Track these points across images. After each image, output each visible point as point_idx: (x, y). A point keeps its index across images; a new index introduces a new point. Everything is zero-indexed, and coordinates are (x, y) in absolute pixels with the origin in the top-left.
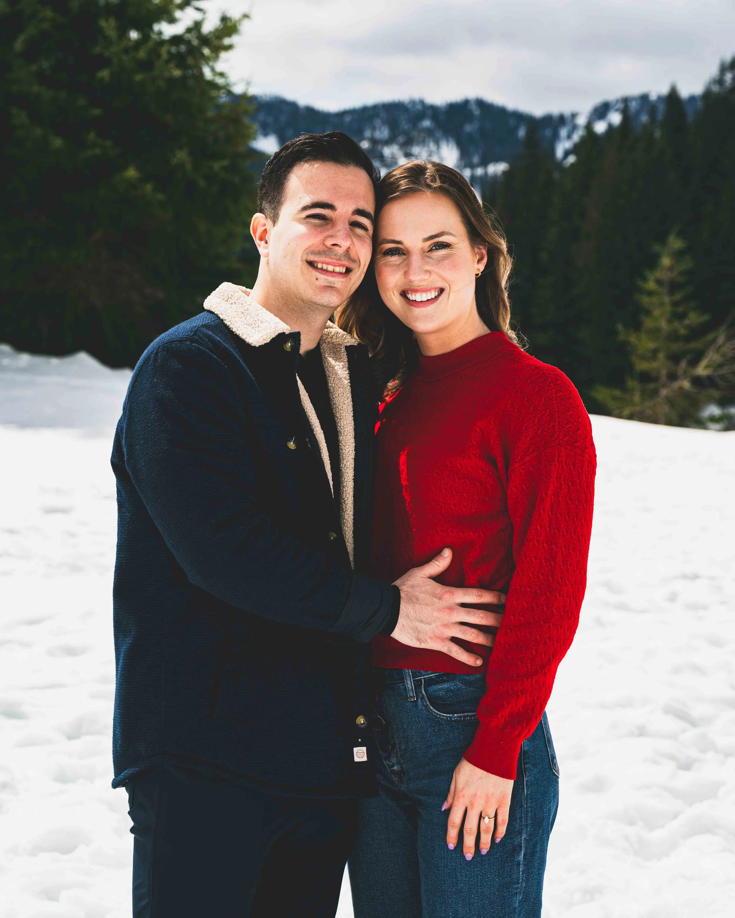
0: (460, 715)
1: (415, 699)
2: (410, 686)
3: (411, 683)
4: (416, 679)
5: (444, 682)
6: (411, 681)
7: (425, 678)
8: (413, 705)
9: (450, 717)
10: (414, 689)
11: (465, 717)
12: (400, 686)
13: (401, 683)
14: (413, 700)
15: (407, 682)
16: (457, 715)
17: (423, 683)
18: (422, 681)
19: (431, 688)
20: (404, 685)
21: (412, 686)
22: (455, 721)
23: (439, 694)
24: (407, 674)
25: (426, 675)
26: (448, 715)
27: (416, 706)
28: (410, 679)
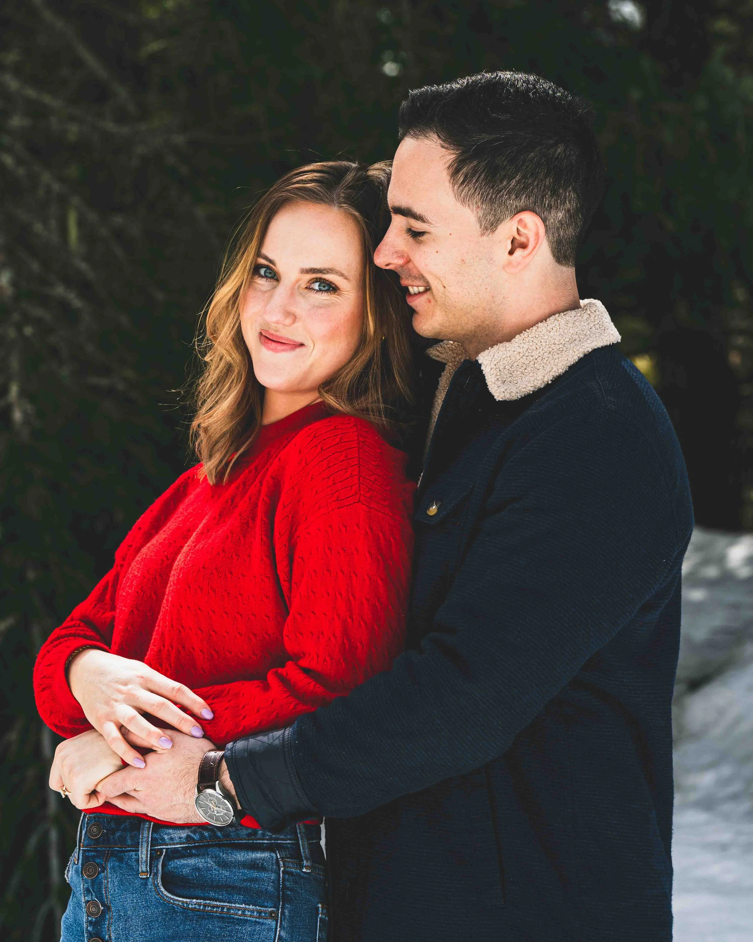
0: (200, 901)
1: (147, 875)
2: (144, 856)
3: (147, 852)
4: (156, 848)
5: (191, 856)
6: (147, 850)
7: (169, 848)
8: (141, 884)
9: (186, 903)
10: (149, 861)
11: (205, 906)
12: (132, 856)
13: (133, 851)
14: (145, 877)
15: (142, 850)
16: (197, 901)
17: (164, 854)
18: (163, 852)
19: (172, 862)
20: (137, 855)
21: (147, 857)
22: (193, 910)
23: (183, 872)
24: (144, 840)
25: (170, 845)
26: (185, 900)
27: (146, 884)
28: (147, 846)
